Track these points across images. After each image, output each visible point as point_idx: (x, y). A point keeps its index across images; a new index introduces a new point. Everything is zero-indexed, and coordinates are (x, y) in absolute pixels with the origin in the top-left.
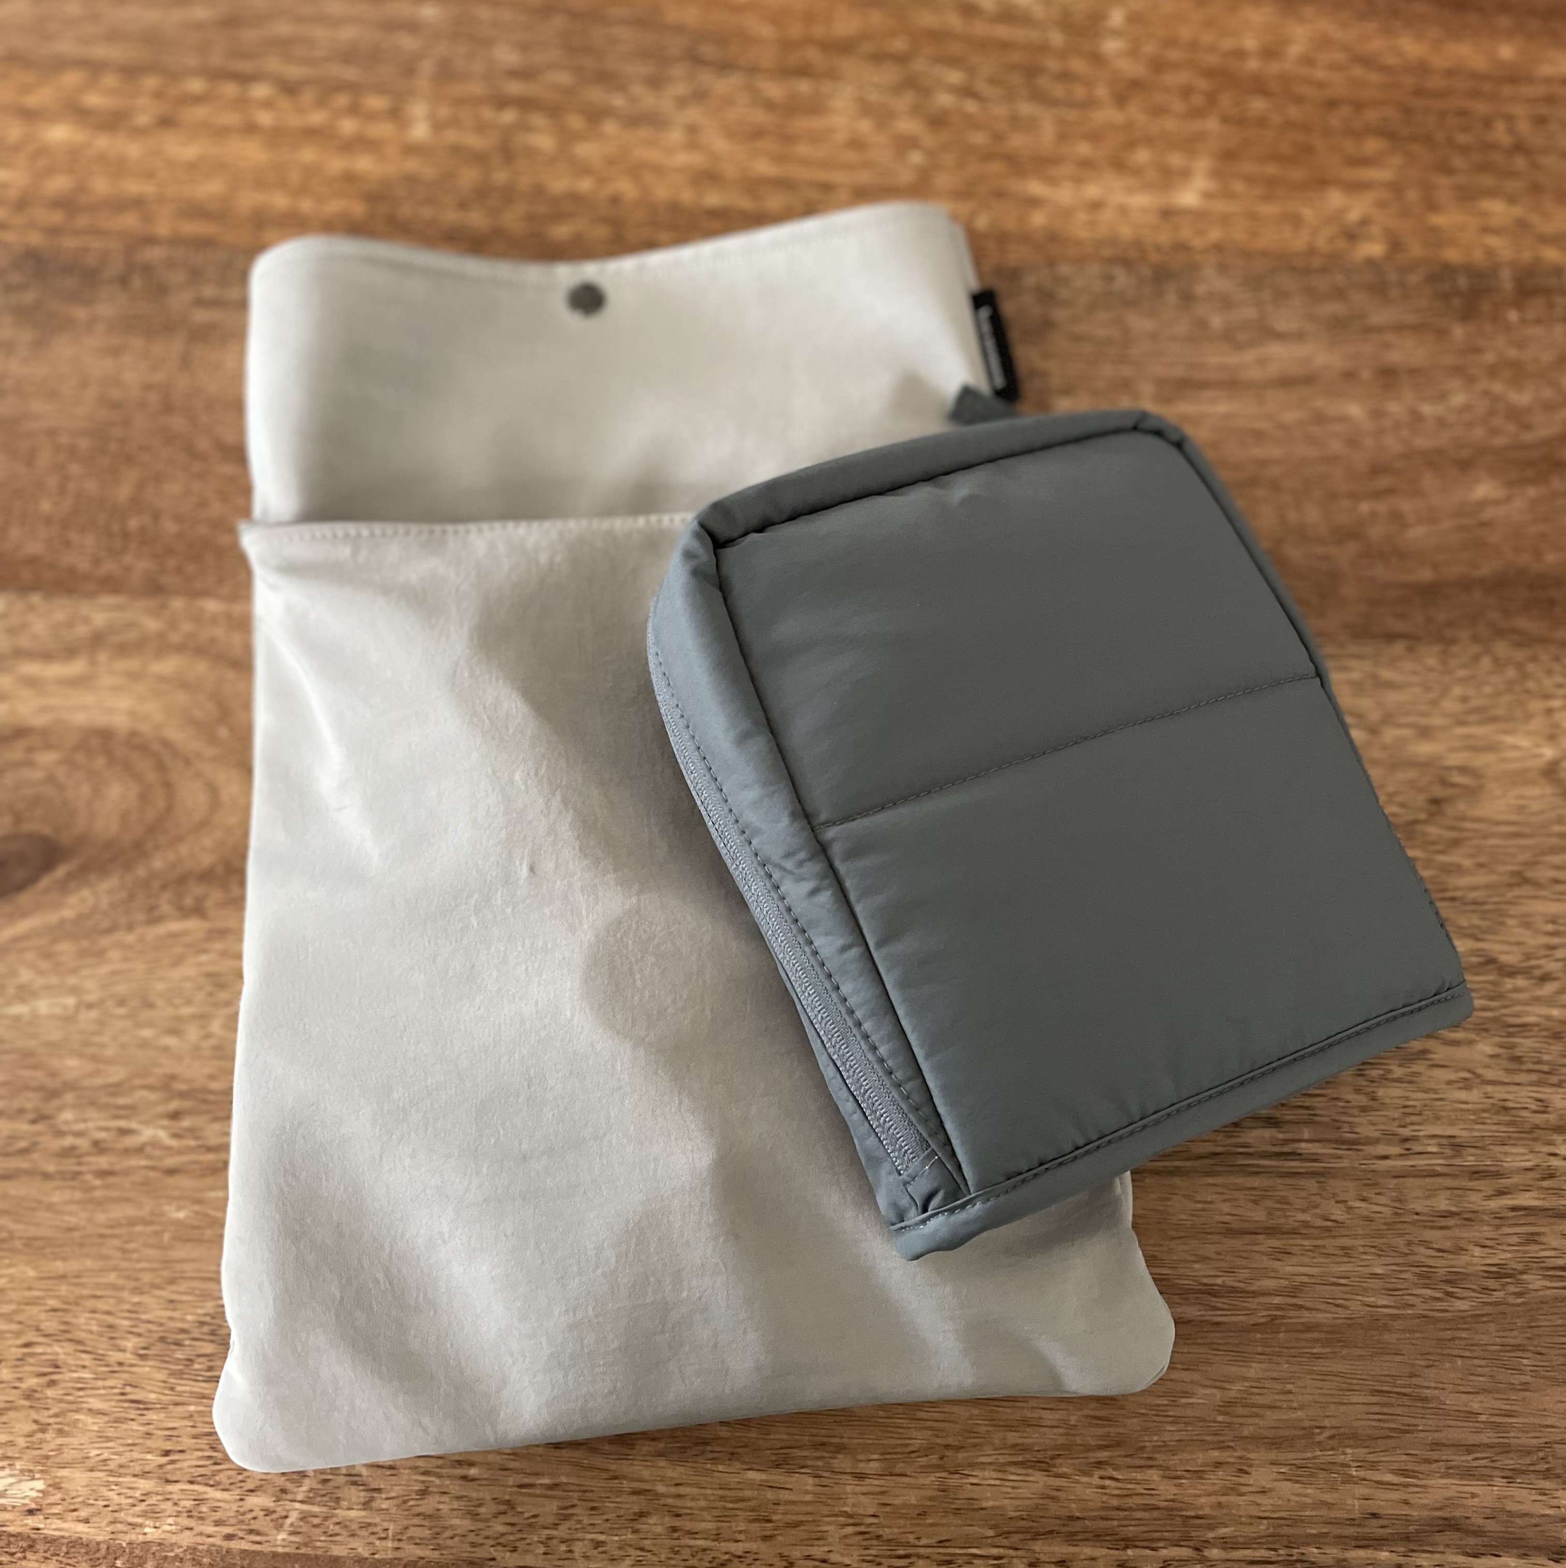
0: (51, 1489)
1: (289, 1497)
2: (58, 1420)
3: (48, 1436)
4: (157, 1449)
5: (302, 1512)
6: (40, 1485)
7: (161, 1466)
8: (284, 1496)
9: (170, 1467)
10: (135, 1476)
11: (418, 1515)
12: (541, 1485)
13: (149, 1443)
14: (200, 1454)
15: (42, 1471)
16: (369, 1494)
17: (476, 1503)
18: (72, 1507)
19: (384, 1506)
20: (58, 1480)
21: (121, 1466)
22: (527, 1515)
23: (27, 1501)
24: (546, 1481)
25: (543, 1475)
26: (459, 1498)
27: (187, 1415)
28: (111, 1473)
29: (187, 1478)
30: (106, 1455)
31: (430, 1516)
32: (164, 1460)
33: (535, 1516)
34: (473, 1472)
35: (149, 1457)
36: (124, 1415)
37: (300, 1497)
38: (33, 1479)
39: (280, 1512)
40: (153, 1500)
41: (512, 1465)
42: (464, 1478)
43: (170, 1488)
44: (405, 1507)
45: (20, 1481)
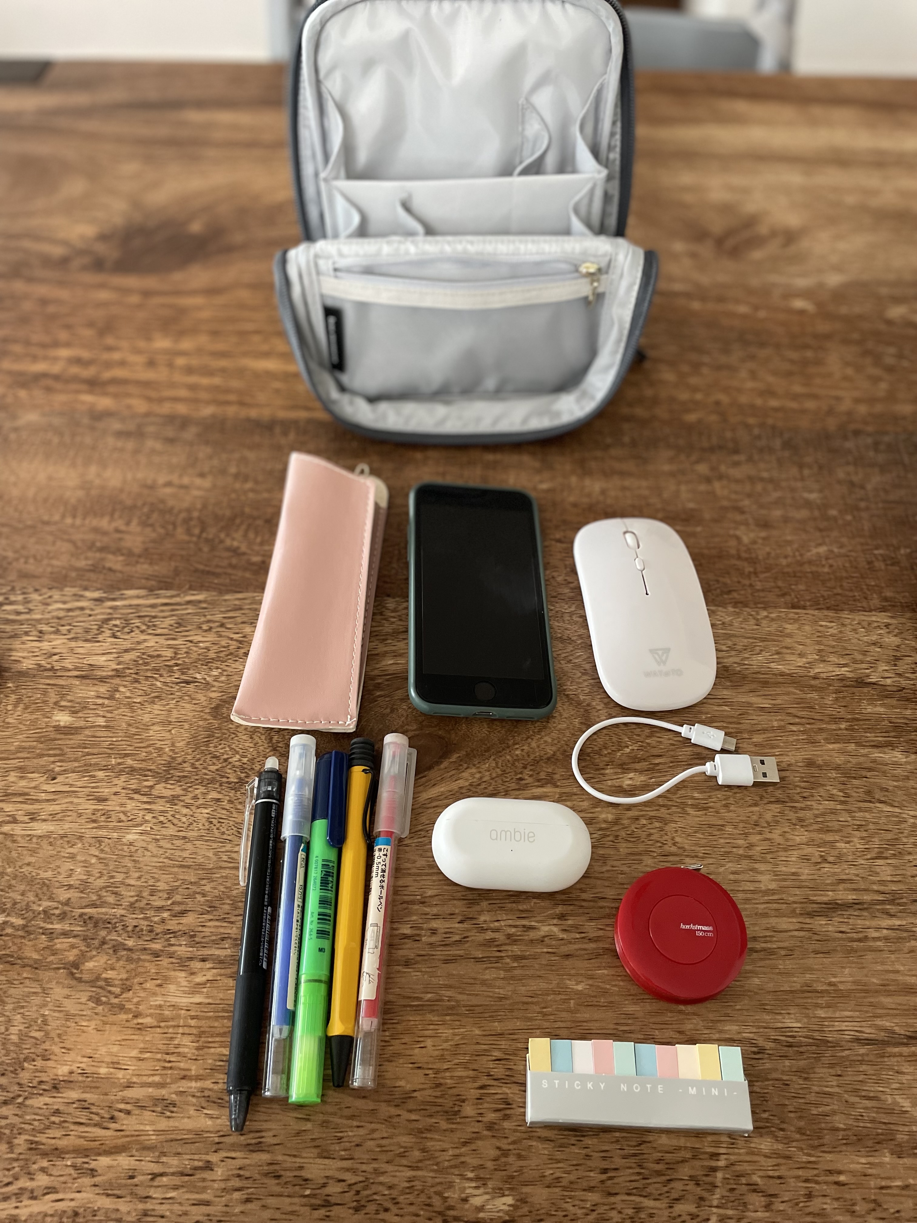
0: (519, 1203)
1: (707, 1203)
2: (515, 1146)
3: (511, 1159)
4: (596, 1168)
5: (719, 1215)
6: (509, 1200)
7: (602, 1182)
8: (703, 1203)
9: (610, 1182)
10: (584, 1190)
11: (809, 1214)
12: (897, 1186)
13: (589, 1163)
14: (631, 1171)
15: (510, 1189)
16: (767, 1199)
17: (850, 1203)
18: (539, 1218)
19: (781, 1208)
20: (523, 1196)
21: (571, 1183)
22: (892, 1211)
23: (501, 1214)
24: (898, 1183)
25: (895, 1178)
26: (837, 1199)
27: (614, 1140)
28: (565, 1189)
29: (624, 1191)
30: (558, 1174)
31: (818, 1214)
32: (604, 1177)
33: (898, 1212)
34: (842, 1178)
35: (592, 1174)
36: (566, 1141)
37: (715, 1203)
38: (504, 1196)
39: (703, 1215)
40: (601, 1209)
41: (870, 1171)
42: (837, 1183)
43: (612, 1199)
44: (797, 1208)
45: (493, 1198)
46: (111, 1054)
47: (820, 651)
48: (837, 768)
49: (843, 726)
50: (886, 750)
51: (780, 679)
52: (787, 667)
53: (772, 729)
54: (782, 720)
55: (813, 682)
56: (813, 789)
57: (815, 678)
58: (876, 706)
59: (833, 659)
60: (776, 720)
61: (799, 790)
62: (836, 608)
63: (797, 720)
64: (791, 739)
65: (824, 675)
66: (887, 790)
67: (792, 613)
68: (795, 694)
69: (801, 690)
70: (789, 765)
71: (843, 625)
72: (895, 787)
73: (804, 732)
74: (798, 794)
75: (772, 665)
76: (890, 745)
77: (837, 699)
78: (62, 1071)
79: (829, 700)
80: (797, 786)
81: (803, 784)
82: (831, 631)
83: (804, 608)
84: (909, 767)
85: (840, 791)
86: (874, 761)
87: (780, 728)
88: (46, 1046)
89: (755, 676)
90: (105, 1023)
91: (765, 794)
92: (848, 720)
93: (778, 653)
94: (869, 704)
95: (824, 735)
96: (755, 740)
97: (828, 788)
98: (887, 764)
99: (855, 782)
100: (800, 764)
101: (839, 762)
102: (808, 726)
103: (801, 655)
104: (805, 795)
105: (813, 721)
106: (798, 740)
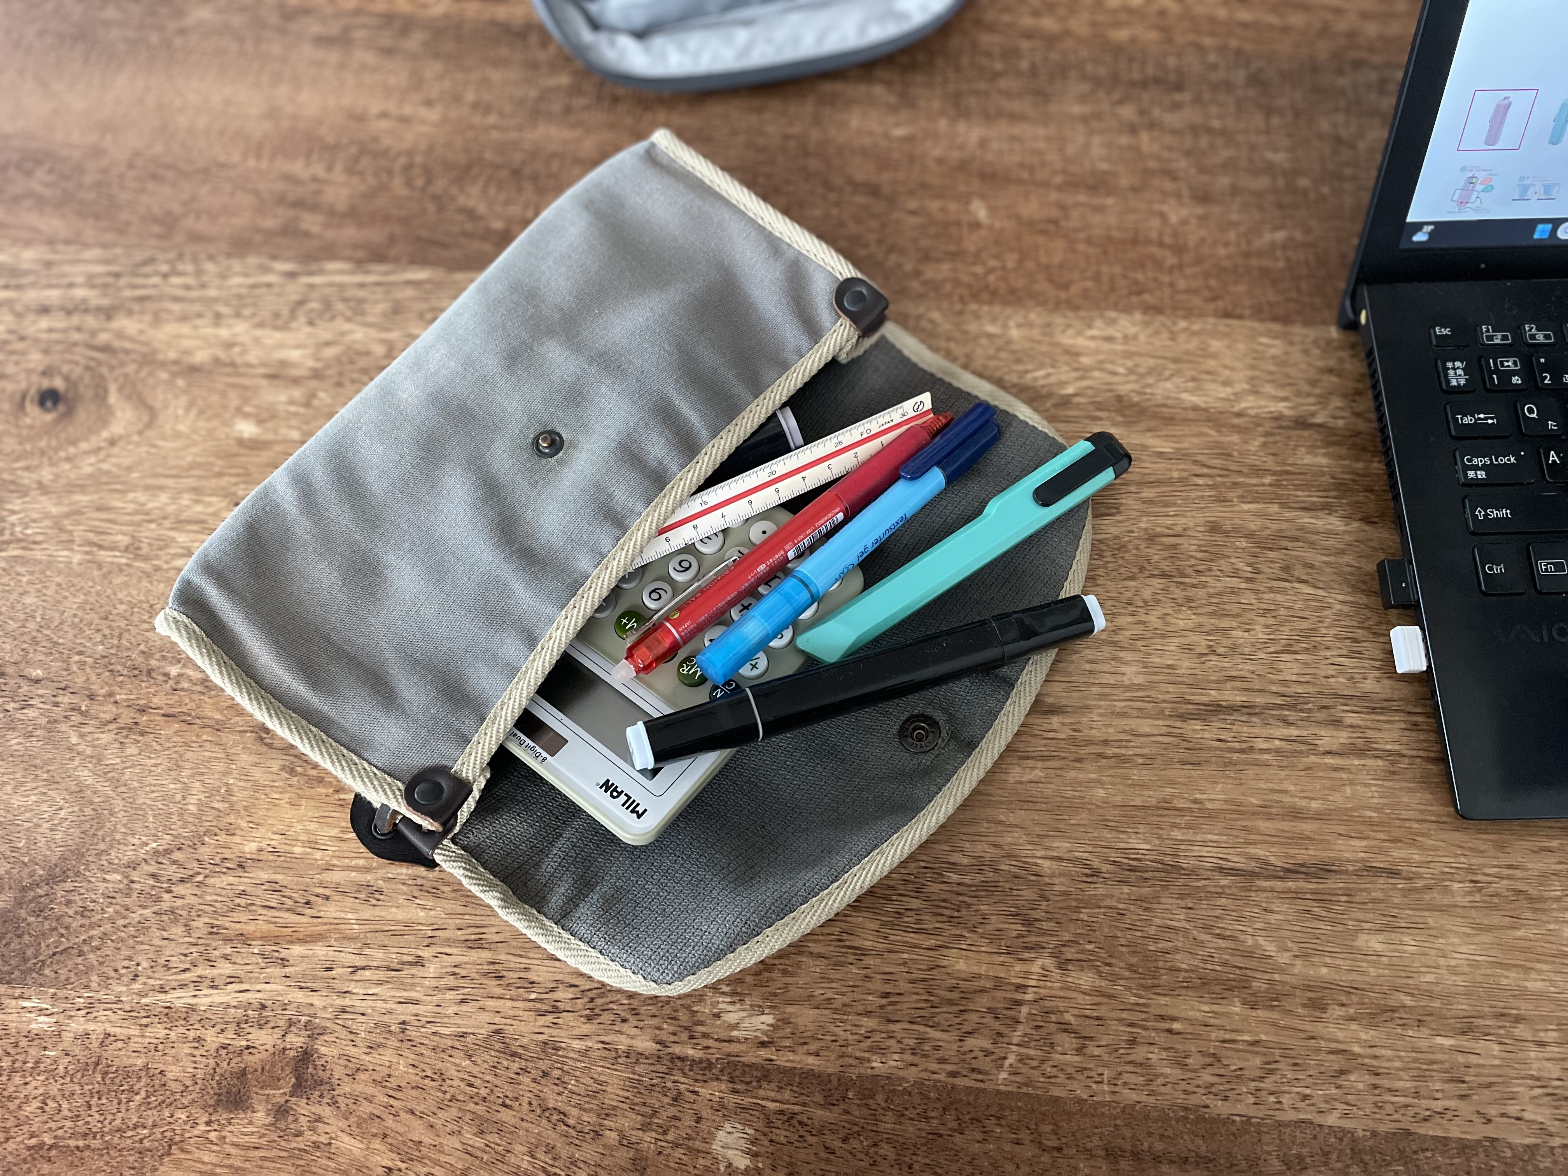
0: (780, 1023)
1: (1006, 1040)
2: (782, 961)
3: (776, 975)
4: (877, 991)
5: (1019, 1054)
6: (769, 1019)
7: (882, 1007)
8: (1001, 1039)
9: (890, 1008)
10: (859, 1014)
11: (1130, 1062)
12: (1243, 1041)
13: (868, 985)
14: (918, 997)
15: (771, 1007)
16: (1081, 1041)
17: (1183, 1055)
18: (802, 1041)
19: (1096, 1053)
20: (786, 1016)
21: (844, 1005)
22: (1233, 1068)
23: (758, 1034)
24: (1246, 1038)
25: (1243, 1032)
26: (1166, 1049)
27: (901, 961)
28: (836, 1011)
29: (907, 1019)
30: (830, 995)
31: (1141, 1064)
32: (884, 1001)
33: (1241, 1069)
34: (1176, 1026)
35: (870, 998)
36: (842, 959)
37: (1015, 1040)
38: (763, 1014)
39: (999, 1053)
40: (877, 1037)
41: (1212, 1021)
42: (1169, 1031)
43: (892, 1027)
44: (1115, 1055)
45: (750, 1016)
46: (307, 832)
47: (1252, 378)
48: (1250, 535)
49: (1268, 480)
50: (1320, 514)
51: (1191, 415)
52: (1204, 399)
53: (1170, 482)
54: (1186, 471)
55: (1236, 421)
56: (1212, 561)
57: (1239, 415)
58: (1316, 455)
59: (1269, 389)
60: (1177, 470)
61: (1193, 562)
62: (1285, 320)
63: (1205, 471)
64: (1194, 494)
65: (1252, 412)
66: (1312, 566)
67: (1223, 325)
68: (1206, 435)
69: (1218, 431)
70: (1185, 529)
71: (1291, 343)
72: (1324, 562)
73: (1212, 487)
74: (1192, 566)
75: (1184, 396)
76: (1328, 508)
77: (1264, 444)
78: (250, 848)
79: (1254, 445)
80: (1192, 557)
81: (1199, 555)
82: (1273, 351)
83: (1241, 317)
84: (1347, 537)
85: (1249, 565)
86: (1301, 529)
87: (1181, 480)
88: (232, 819)
89: (1157, 409)
90: (300, 797)
91: (1146, 565)
92: (1275, 473)
93: (1194, 379)
94: (1308, 453)
95: (1239, 492)
96: (1144, 495)
97: (1233, 560)
98: (1317, 533)
99: (1272, 555)
100: (1199, 529)
101: (1254, 528)
102: (1219, 479)
103: (1226, 383)
104: (1200, 568)
105: (1226, 473)
106: (1202, 497)
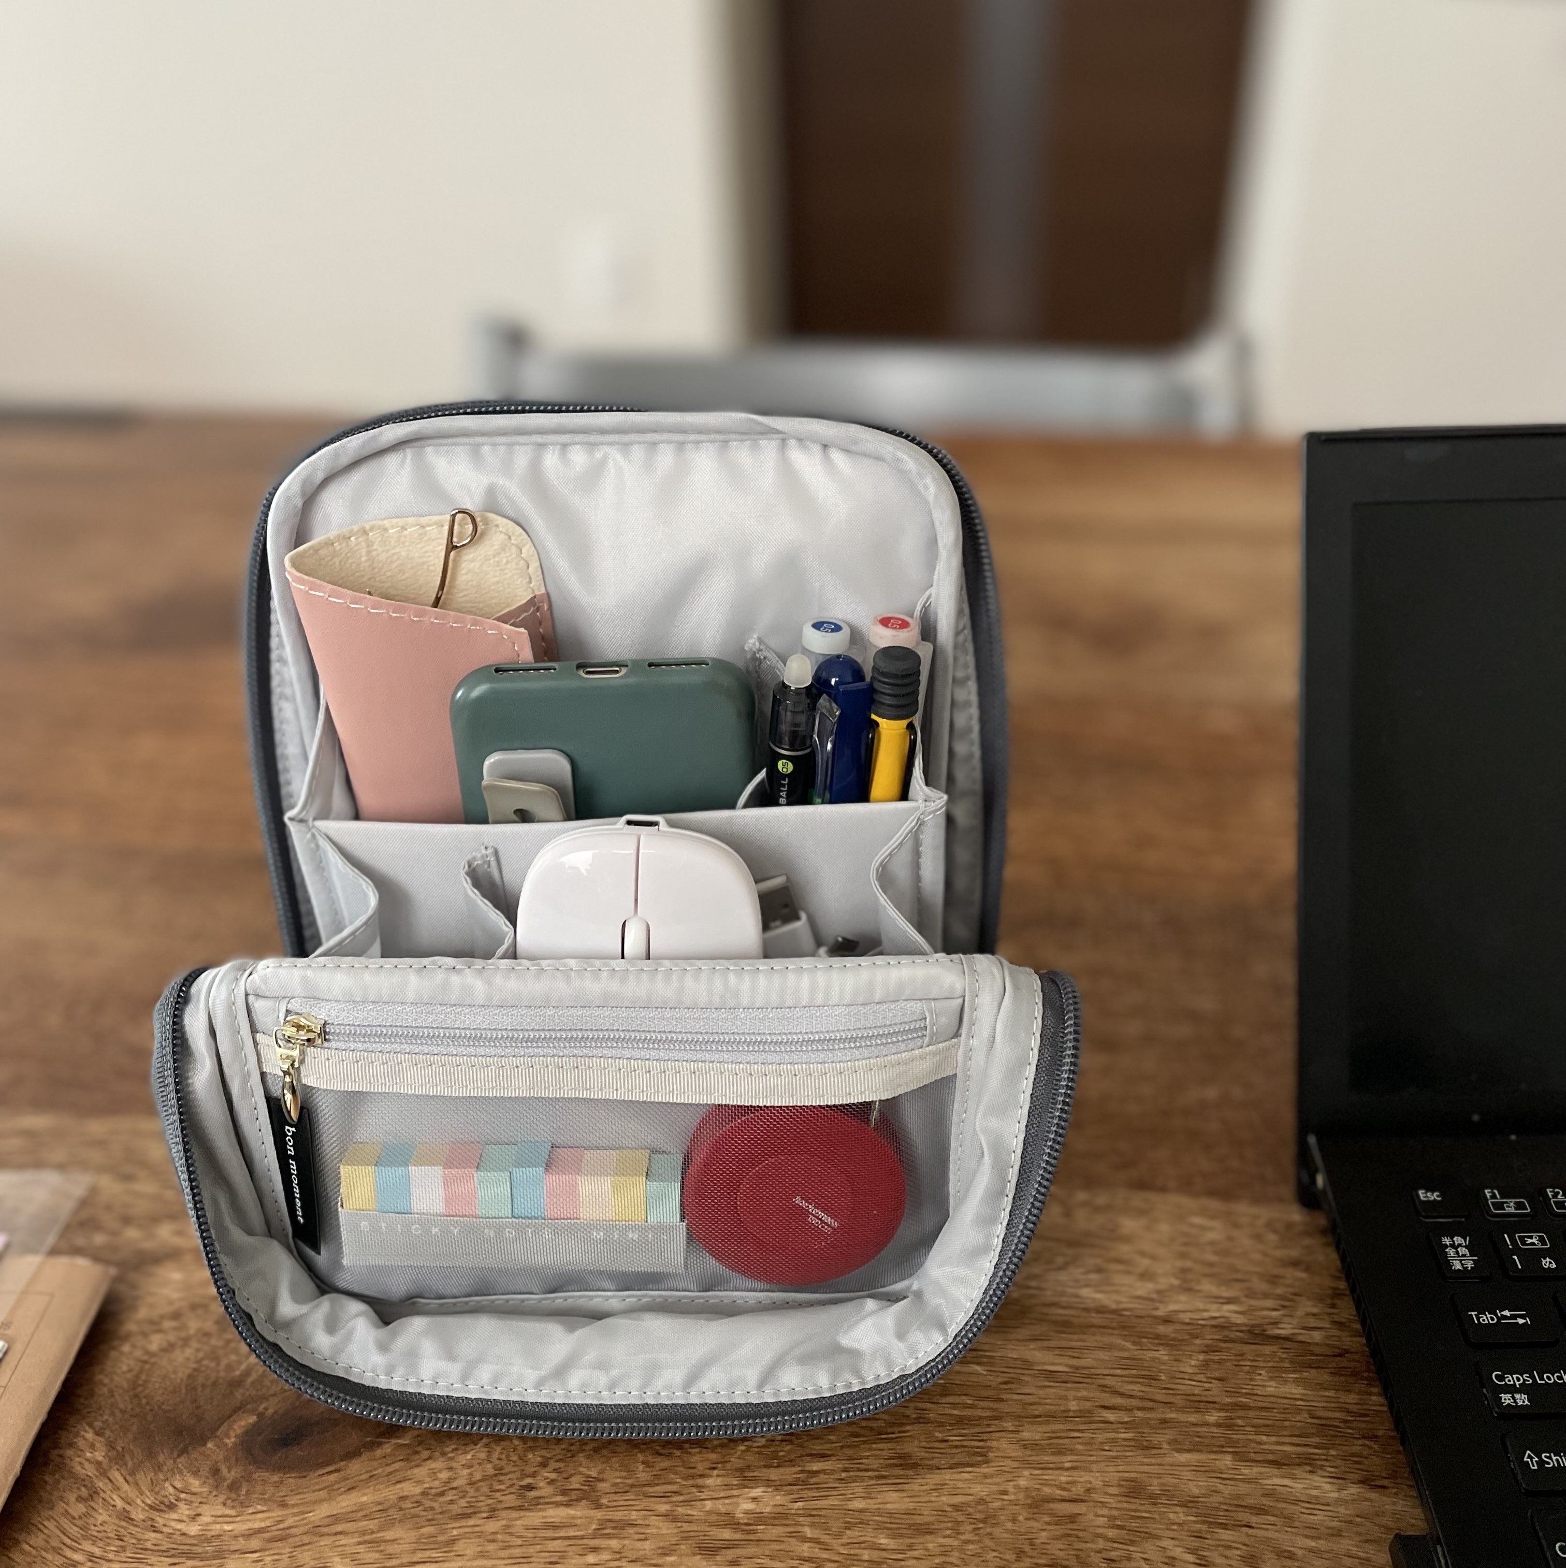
47: (1184, 1271)
48: (1188, 1503)
49: (1213, 1417)
50: (1298, 1471)
51: (1096, 1319)
52: (1115, 1297)
53: (1065, 1416)
54: (1087, 1399)
55: (1162, 1329)
56: (1132, 1543)
57: (1167, 1321)
58: (1286, 1382)
59: (1208, 1286)
60: (1076, 1398)
61: (1101, 1544)
62: (1226, 1195)
63: (1119, 1401)
64: (1101, 1437)
65: (1186, 1317)
66: (1291, 1556)
68: (1123, 1349)
69: (1134, 1343)
70: (1088, 1490)
71: (1236, 1226)
72: (1311, 1550)
73: (1129, 1426)
74: (1099, 1552)
75: (1085, 1292)
76: (1309, 1463)
77: (1206, 1364)
79: (1190, 1365)
80: (1099, 1536)
81: (1111, 1533)
82: (1211, 1236)
83: (1163, 1190)
84: (1342, 1510)
85: (1192, 1551)
86: (1270, 1494)
87: (1081, 1414)
89: (1046, 1310)
91: (1027, 1548)
92: (1223, 1408)
93: (1099, 1270)
94: (1271, 1379)
95: (1170, 1434)
96: (1025, 1435)
97: (1165, 1543)
98: (1296, 1502)
99: (1226, 1535)
100: (1112, 1490)
101: (1196, 1491)
102: (1139, 1414)
103: (1146, 1276)
104: (1113, 1554)
105: (1151, 1404)
106: (1114, 1441)
